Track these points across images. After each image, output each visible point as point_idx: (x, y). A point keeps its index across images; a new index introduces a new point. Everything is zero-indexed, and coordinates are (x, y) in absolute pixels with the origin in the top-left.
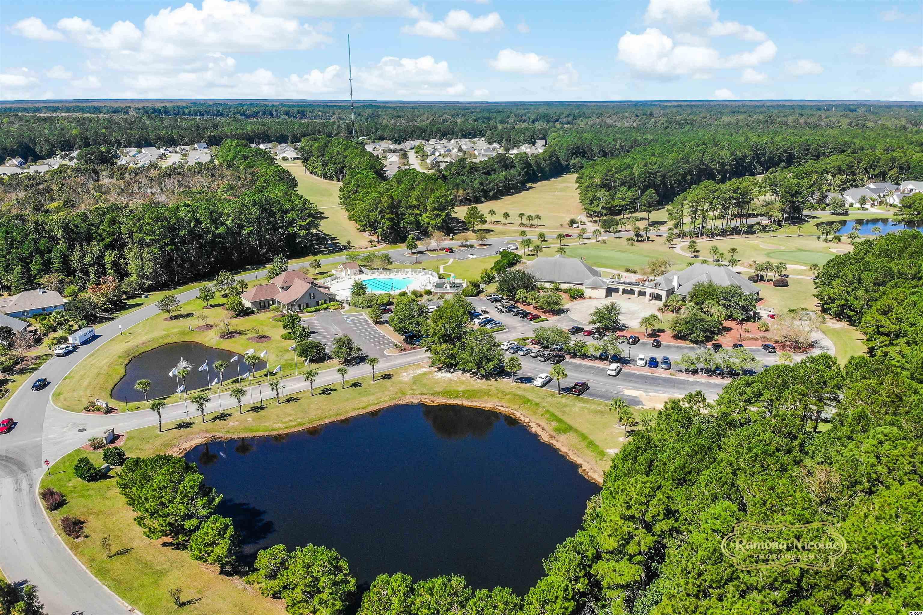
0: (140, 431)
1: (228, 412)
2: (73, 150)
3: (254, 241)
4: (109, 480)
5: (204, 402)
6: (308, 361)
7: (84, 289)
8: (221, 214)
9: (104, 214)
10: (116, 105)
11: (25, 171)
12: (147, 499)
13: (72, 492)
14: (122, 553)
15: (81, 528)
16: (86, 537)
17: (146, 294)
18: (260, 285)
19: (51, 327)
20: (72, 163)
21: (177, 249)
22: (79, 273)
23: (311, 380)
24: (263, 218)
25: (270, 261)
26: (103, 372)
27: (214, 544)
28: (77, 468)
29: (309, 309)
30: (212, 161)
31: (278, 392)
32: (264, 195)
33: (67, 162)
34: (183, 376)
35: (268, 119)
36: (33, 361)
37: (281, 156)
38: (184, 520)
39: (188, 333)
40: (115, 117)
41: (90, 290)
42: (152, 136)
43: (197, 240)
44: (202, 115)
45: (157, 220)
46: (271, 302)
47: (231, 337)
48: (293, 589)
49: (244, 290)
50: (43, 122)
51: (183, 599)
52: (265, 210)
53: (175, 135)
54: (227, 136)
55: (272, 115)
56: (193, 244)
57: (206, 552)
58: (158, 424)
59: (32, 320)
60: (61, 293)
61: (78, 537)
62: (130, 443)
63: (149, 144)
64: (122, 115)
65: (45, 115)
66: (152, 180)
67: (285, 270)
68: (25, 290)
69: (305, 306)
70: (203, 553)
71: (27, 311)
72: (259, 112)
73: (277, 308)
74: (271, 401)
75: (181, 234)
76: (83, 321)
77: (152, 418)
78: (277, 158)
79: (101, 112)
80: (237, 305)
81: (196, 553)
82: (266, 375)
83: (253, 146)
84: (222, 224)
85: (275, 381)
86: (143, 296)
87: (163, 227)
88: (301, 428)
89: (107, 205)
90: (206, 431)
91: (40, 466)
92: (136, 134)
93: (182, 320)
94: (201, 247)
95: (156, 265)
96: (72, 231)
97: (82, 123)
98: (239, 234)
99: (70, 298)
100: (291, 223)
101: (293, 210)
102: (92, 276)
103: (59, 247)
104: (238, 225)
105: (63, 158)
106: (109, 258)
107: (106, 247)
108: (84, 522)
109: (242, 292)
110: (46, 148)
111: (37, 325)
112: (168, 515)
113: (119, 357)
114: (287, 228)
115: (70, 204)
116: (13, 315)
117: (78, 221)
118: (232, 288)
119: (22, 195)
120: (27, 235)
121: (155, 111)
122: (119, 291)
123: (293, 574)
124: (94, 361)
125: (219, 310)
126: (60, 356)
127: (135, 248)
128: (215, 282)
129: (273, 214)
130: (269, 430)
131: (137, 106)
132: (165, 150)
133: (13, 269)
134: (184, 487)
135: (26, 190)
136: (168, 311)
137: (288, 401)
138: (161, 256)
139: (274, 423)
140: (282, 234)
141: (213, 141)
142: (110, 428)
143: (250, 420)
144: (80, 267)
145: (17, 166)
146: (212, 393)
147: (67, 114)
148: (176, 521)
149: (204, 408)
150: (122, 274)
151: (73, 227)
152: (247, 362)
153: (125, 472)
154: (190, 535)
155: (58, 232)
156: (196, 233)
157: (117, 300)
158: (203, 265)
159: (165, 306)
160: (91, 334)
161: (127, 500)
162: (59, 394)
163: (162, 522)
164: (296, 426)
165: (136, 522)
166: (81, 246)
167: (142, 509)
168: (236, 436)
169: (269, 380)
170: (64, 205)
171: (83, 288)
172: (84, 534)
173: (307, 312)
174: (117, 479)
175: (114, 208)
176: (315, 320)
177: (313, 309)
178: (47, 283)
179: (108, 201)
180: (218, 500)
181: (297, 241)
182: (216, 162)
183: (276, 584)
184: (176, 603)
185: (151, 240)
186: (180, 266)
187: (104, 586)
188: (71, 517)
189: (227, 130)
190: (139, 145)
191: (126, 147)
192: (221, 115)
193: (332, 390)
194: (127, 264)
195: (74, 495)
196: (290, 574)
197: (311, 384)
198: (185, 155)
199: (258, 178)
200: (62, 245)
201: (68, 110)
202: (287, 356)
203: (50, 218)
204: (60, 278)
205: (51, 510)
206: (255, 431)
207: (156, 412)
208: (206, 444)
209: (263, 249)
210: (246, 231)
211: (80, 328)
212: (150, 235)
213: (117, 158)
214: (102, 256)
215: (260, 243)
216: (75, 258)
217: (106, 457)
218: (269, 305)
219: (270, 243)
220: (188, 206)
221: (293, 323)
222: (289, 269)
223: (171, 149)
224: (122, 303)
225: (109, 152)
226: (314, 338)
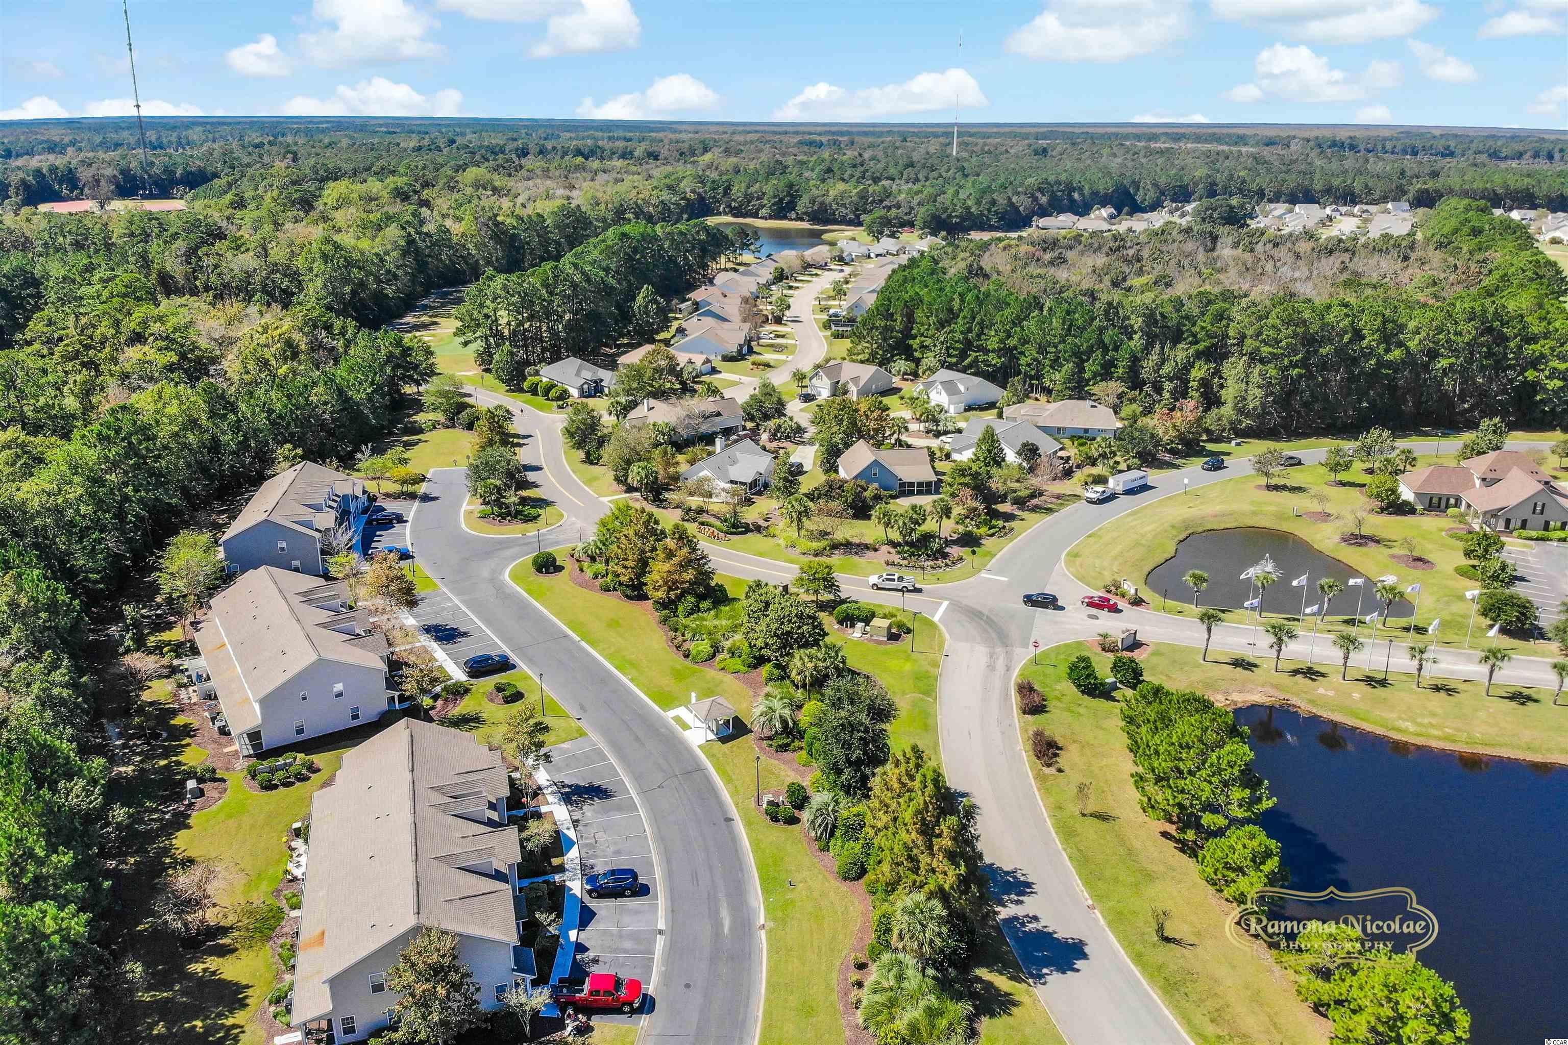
0: (1173, 648)
1: (1322, 670)
2: (1188, 202)
3: (1450, 385)
4: (1111, 703)
5: (1285, 639)
6: (1497, 627)
7: (1150, 412)
8: (1402, 328)
9: (1210, 302)
10: (1271, 133)
11: (1114, 227)
12: (1157, 753)
13: (1058, 699)
14: (1102, 817)
15: (1056, 755)
16: (1060, 770)
17: (1239, 440)
18: (1441, 466)
19: (1089, 458)
20: (1184, 222)
21: (1310, 376)
22: (1148, 388)
23: (1493, 666)
24: (1482, 345)
25: (1473, 425)
26: (1143, 542)
27: (1240, 870)
28: (1073, 668)
29: (1525, 533)
30: (1412, 234)
31: (1421, 665)
32: (1494, 302)
33: (1176, 218)
34: (1263, 584)
35: (1542, 165)
36: (1054, 500)
37: (1548, 237)
38: (1204, 810)
39: (1289, 518)
40: (1266, 152)
41: (1157, 416)
42: (1318, 186)
43: (1346, 367)
44: (1415, 153)
45: (1288, 323)
46: (1452, 501)
47: (1360, 545)
48: (1354, 1012)
49: (1408, 467)
50: (1158, 156)
51: (1168, 933)
52: (1490, 330)
53: (1358, 187)
54: (1451, 192)
55: (1550, 157)
56: (1337, 371)
57: (1224, 876)
58: (1204, 647)
59: (1068, 443)
60: (1116, 413)
61: (1049, 765)
62: (1155, 660)
63: (1309, 197)
64: (1279, 150)
65: (1163, 146)
66: (1298, 256)
67: (1498, 448)
68: (1071, 397)
69: (1519, 524)
70: (1220, 876)
71: (1064, 429)
72: (1526, 152)
73: (1462, 515)
74: (1404, 678)
75: (1323, 351)
76: (1136, 460)
77: (1196, 635)
78: (1541, 238)
79: (1246, 144)
80: (1387, 491)
81: (1208, 869)
82: (1407, 629)
83: (1498, 212)
84: (1400, 344)
85: (1421, 645)
86: (1233, 442)
87: (1295, 335)
88: (1448, 746)
89: (1217, 290)
90: (1276, 687)
91: (1026, 646)
92: (1292, 181)
93: (1286, 494)
94: (1352, 379)
95: (1266, 396)
96: (1156, 321)
97: (1212, 159)
98: (1426, 367)
99: (1126, 423)
100: (1535, 363)
101: (1546, 338)
102: (1166, 395)
103: (1132, 344)
104: (1429, 350)
105: (1171, 212)
106: (1198, 372)
107: (1199, 355)
108: (1061, 749)
109: (1403, 472)
110: (1152, 195)
111: (1072, 451)
112: (1183, 791)
113: (1173, 527)
114: (1524, 370)
115: (1164, 281)
116: (1045, 429)
117: (1168, 309)
118: (1386, 460)
119: (1100, 260)
120: (1093, 319)
121: (1334, 144)
122: (1199, 426)
123: (1361, 988)
124: (1135, 523)
125: (1354, 492)
126: (1091, 502)
127: (1242, 362)
128: (1358, 443)
129: (1503, 339)
130: (1386, 727)
131: (1306, 135)
132: (1334, 210)
133: (1062, 366)
134: (1219, 758)
135: (1107, 255)
136: (1267, 474)
137: (1437, 689)
138: (1279, 384)
139: (1400, 718)
140: (1511, 381)
141: (1425, 200)
142: (1133, 627)
143: (1356, 695)
144: (1152, 378)
145: (1105, 219)
146: (1303, 628)
147: (1194, 145)
148: (1192, 805)
149: (1283, 647)
150: (1211, 400)
151: (1159, 317)
152: (1379, 595)
153: (1137, 700)
154: (1207, 840)
155: (1137, 322)
156: (1347, 354)
157: (1193, 439)
158: (1345, 412)
159: (1262, 465)
160: (1142, 482)
161: (1129, 741)
162: (1076, 555)
163: (1170, 797)
164: (1439, 738)
165: (1132, 780)
166: (1162, 348)
167: (1146, 764)
168: (1325, 714)
169: (1412, 638)
170: (1155, 283)
171: (1148, 411)
172: (1057, 766)
173: (1520, 537)
174: (1123, 704)
175: (1228, 296)
176: (1533, 555)
177: (1534, 534)
178: (1102, 394)
179: (1219, 283)
180: (1267, 804)
181: (1538, 398)
182: (1419, 236)
183: (1326, 990)
184: (1157, 931)
185: (1270, 353)
186: (1305, 405)
187: (1063, 853)
188: (1047, 733)
189: (1455, 182)
190: (1293, 200)
191: (1270, 201)
192: (1452, 154)
193: (1529, 698)
194: (1222, 386)
195: (1059, 704)
196: (1355, 984)
197: (1491, 672)
198: (1366, 221)
199: (1490, 271)
200: (1137, 342)
201: (1198, 138)
202: (1457, 608)
203: (1131, 298)
204: (1120, 390)
205: (1024, 713)
206: (1362, 719)
207: (1205, 627)
208: (1271, 708)
209: (1464, 402)
210: (1443, 363)
211: (1129, 468)
212: (1270, 346)
213: (1252, 219)
214: (1188, 367)
215: (1461, 390)
216: (1148, 365)
217: (1115, 668)
218: (1447, 507)
219: (1482, 393)
220: (1346, 305)
221: (1486, 551)
222: (1506, 447)
223: (1344, 209)
224: (1198, 445)
225: (1242, 207)
226: (1520, 590)
